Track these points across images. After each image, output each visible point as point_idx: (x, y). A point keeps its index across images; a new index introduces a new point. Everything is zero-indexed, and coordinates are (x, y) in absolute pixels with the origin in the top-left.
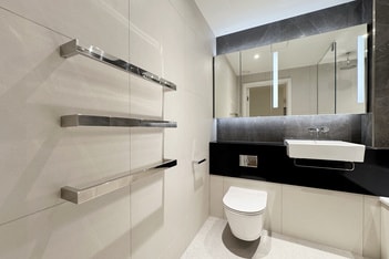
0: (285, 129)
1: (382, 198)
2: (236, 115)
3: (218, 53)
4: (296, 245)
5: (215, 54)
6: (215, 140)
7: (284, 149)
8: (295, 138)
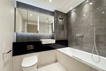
0: (40, 37)
1: (57, 49)
2: (23, 32)
3: (17, 7)
4: (44, 67)
5: (16, 7)
6: (15, 41)
7: (41, 42)
8: (43, 39)
